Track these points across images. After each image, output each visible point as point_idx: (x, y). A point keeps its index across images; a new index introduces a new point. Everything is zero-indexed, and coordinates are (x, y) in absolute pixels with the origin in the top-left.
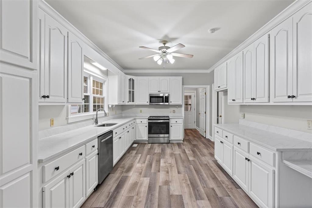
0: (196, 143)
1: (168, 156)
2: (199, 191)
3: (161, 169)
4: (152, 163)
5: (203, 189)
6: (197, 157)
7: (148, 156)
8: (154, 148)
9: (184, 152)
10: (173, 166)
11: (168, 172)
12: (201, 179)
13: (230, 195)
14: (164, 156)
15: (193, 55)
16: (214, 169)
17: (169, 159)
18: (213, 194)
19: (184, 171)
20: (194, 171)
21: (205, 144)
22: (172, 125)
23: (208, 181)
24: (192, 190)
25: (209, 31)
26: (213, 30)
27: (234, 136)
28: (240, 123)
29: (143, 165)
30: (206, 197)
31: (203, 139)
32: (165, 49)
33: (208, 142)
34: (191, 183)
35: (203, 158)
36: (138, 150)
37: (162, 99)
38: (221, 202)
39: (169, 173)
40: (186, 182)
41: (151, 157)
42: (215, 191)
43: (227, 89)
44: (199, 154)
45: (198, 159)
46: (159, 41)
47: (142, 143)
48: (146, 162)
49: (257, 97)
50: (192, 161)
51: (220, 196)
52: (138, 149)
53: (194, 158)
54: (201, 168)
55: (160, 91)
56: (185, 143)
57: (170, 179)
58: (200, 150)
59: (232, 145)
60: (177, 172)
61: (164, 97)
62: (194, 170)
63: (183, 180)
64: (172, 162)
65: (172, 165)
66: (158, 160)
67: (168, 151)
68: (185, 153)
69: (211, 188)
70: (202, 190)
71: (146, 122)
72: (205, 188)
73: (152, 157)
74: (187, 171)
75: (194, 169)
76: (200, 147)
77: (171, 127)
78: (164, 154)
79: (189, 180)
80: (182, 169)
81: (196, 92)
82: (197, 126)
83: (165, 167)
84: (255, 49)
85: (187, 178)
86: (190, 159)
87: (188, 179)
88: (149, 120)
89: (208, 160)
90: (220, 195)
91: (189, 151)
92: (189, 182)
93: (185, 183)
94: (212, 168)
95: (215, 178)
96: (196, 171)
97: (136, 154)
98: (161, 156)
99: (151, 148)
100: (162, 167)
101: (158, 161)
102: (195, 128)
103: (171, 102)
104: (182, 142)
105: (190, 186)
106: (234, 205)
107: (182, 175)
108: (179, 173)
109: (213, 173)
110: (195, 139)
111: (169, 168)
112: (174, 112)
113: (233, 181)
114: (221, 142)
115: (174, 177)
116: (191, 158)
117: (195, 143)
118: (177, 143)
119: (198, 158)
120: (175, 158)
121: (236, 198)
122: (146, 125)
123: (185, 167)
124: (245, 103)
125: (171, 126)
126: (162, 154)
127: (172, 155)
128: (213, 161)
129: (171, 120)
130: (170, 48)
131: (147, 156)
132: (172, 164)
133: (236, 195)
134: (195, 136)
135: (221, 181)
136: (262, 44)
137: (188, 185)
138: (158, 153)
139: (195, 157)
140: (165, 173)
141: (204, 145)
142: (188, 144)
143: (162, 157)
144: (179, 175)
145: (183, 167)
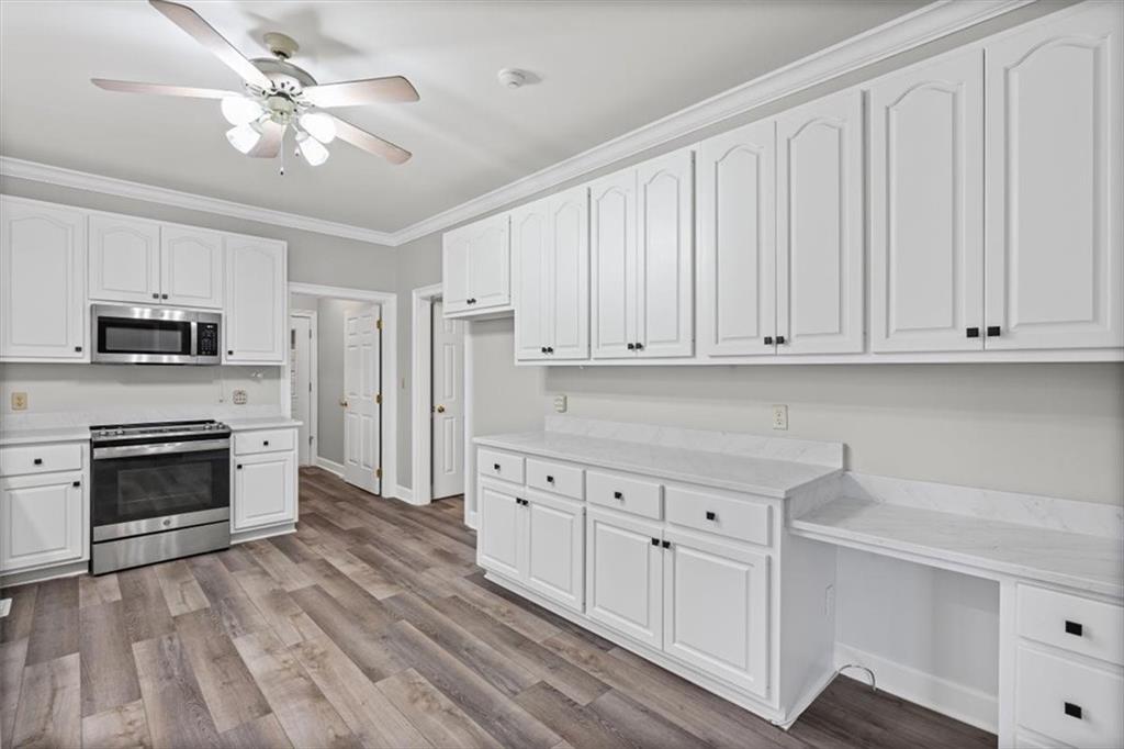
0: (360, 525)
1: (262, 616)
2: (508, 715)
3: (265, 691)
4: (195, 682)
5: (517, 702)
6: (402, 581)
7: (139, 649)
8: (152, 593)
9: (329, 572)
10: (324, 654)
11: (317, 695)
12: (482, 667)
13: (607, 681)
14: (239, 617)
15: (410, 154)
16: (494, 609)
17: (279, 627)
18: (561, 706)
19: (392, 658)
20: (430, 641)
21: (396, 519)
22: (240, 460)
23: (508, 663)
24: (479, 728)
25: (503, 76)
26: (521, 77)
27: (588, 472)
28: (547, 429)
29: (133, 712)
30: (551, 732)
31: (373, 503)
32: (294, 82)
33: (403, 512)
34: (458, 700)
35: (425, 578)
36: (33, 636)
37: (179, 335)
38: (603, 723)
39: (328, 695)
40: (435, 706)
41: (160, 649)
42: (555, 690)
43: (513, 311)
44: (396, 563)
45: (410, 587)
46: (252, 25)
47: (40, 585)
48: (146, 685)
49: (648, 340)
50: (393, 603)
51: (584, 704)
52: (34, 622)
53: (395, 587)
54: (446, 620)
55: (165, 297)
56: (309, 532)
57: (354, 726)
58: (391, 547)
59: (580, 506)
60: (361, 674)
61: (194, 325)
62: (423, 635)
63: (415, 701)
64: (308, 637)
65: (316, 651)
66: (218, 652)
67: (248, 587)
68: (339, 574)
69: (538, 684)
70: (515, 709)
71: (76, 461)
72: (517, 697)
73: (171, 648)
74: (403, 655)
75: (427, 633)
76: (383, 536)
77: (239, 472)
78: (231, 607)
79: (440, 688)
80: (374, 652)
81: (314, 316)
82: (319, 455)
83: (285, 674)
84: (641, 188)
85: (421, 683)
86: (379, 598)
87: (433, 687)
88: (95, 445)
89: (447, 579)
90: (582, 700)
91: (350, 562)
92: (445, 702)
93: (429, 709)
94: (484, 606)
95: (521, 643)
96: (436, 638)
97: (32, 659)
98: (227, 624)
99: (132, 599)
100: (268, 681)
101: (226, 656)
102: (313, 464)
103: (230, 353)
104: (294, 531)
105: (460, 712)
106: (641, 713)
108: (373, 674)
109: (502, 626)
110: (343, 510)
111: (309, 671)
112: (240, 398)
113: (577, 630)
114: (519, 501)
115: (363, 703)
116: (381, 593)
117: (352, 523)
118: (268, 539)
119: (409, 584)
120: (309, 614)
121: (628, 686)
122: (76, 477)
123: (384, 637)
124: (596, 359)
125: (240, 467)
126: (220, 609)
127: (280, 600)
128: (466, 577)
129: (238, 435)
130: (316, 84)
131: (129, 651)
132: (313, 648)
133: (618, 672)
134: (334, 497)
135: (545, 642)
136: (671, 176)
137: (449, 712)
138: (196, 613)
139: (394, 583)
140: (306, 702)
141: (395, 524)
142: (326, 534)
143: (233, 627)
144: (378, 684)
145: (375, 639)
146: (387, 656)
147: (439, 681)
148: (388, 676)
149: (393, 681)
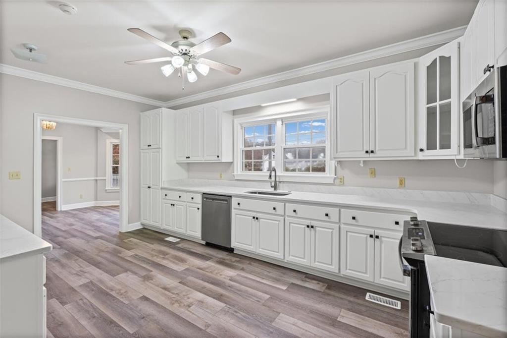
5: (82, 296)
11: (166, 289)
17: (210, 316)
19: (137, 307)
34: (108, 294)
40: (117, 292)
57: (148, 283)
60: (150, 298)
65: (177, 305)
72: (80, 298)
74: (131, 309)
79: (115, 297)
85: (123, 298)
87: (118, 298)
93: (120, 290)
107: (135, 298)
108: (145, 299)
111: (174, 296)
115: (146, 289)
123: (143, 318)
132: (180, 306)
137: (112, 290)
144: (142, 295)
145: (148, 315)
146: (140, 307)
147: (114, 300)
148: (138, 299)
149: (135, 297)
